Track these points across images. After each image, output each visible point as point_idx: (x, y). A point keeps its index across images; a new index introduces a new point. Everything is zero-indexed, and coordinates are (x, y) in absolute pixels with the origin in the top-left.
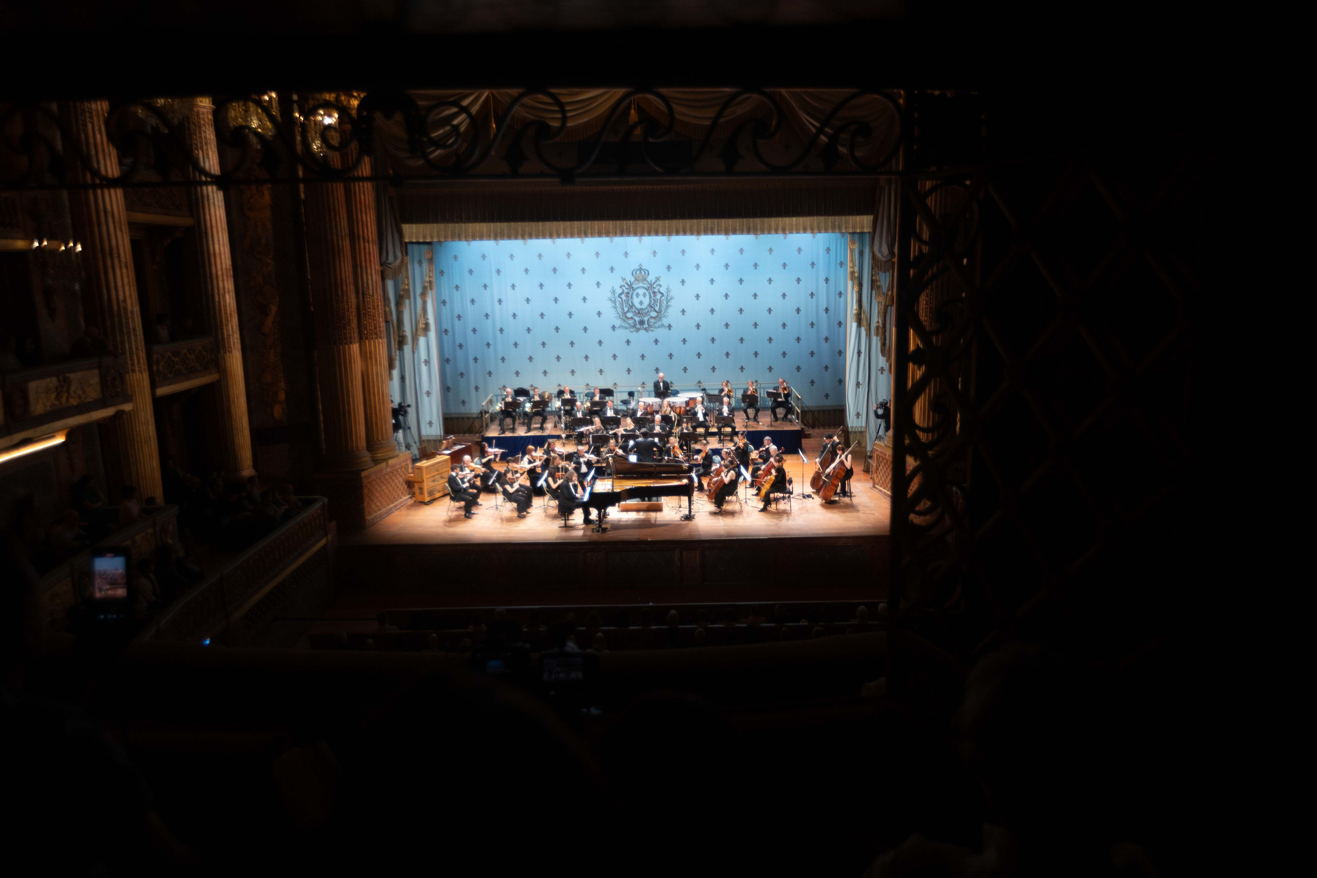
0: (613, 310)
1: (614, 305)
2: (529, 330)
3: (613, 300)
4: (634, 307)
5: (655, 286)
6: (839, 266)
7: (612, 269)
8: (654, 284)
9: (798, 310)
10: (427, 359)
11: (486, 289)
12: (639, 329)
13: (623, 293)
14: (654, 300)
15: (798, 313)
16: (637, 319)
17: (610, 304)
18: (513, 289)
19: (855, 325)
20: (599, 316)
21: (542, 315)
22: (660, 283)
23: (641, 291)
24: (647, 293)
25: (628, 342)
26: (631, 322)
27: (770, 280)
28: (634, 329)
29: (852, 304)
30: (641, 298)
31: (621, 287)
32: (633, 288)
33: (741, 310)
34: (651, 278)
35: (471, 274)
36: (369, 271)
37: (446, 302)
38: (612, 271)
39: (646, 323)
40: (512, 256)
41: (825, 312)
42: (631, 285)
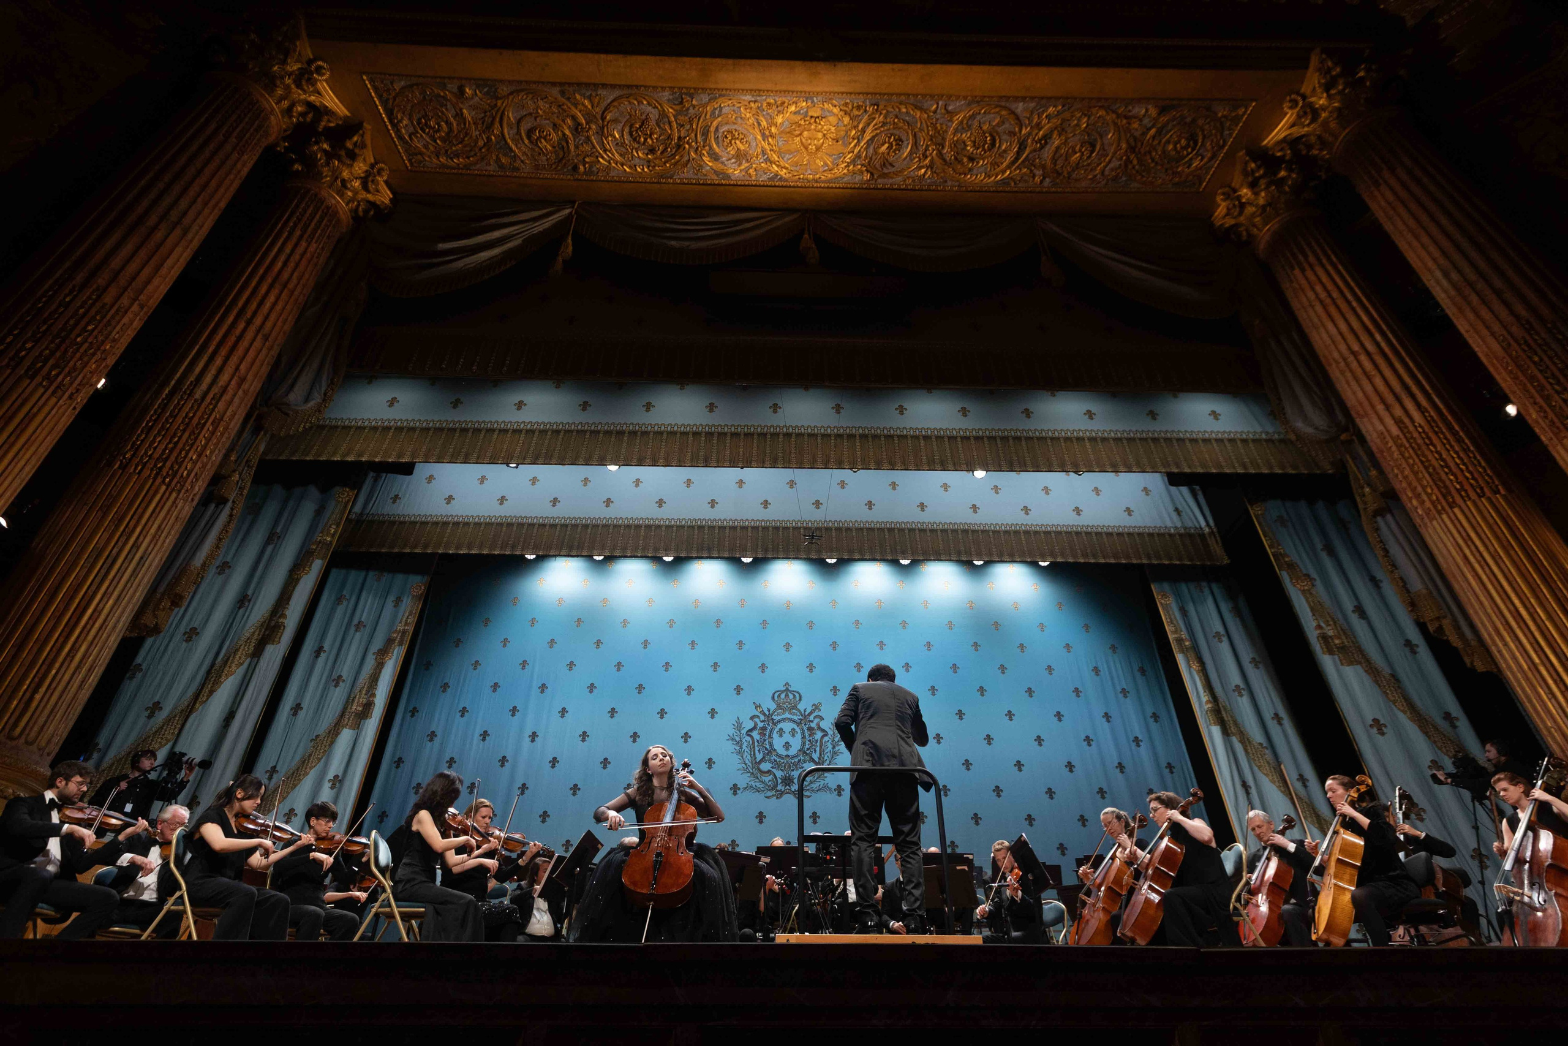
0: (736, 758)
1: (738, 748)
2: (575, 789)
3: (738, 739)
4: (774, 753)
5: (811, 718)
6: (1121, 696)
7: (738, 690)
8: (810, 714)
9: (1070, 766)
10: (340, 774)
11: (513, 715)
12: (780, 794)
13: (754, 728)
14: (810, 741)
15: (1071, 771)
16: (779, 774)
17: (731, 747)
18: (563, 716)
19: (1216, 731)
20: (710, 767)
21: (605, 762)
22: (820, 714)
23: (787, 727)
24: (798, 729)
25: (761, 817)
26: (767, 779)
27: (1010, 715)
28: (773, 793)
29: (1198, 693)
30: (787, 737)
31: (752, 718)
32: (773, 719)
33: (967, 764)
34: (804, 706)
35: (494, 691)
36: (219, 361)
37: (436, 736)
38: (738, 693)
39: (796, 781)
40: (571, 665)
41: (1118, 770)
42: (770, 715)
